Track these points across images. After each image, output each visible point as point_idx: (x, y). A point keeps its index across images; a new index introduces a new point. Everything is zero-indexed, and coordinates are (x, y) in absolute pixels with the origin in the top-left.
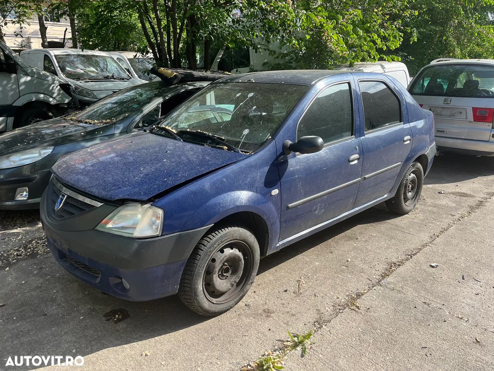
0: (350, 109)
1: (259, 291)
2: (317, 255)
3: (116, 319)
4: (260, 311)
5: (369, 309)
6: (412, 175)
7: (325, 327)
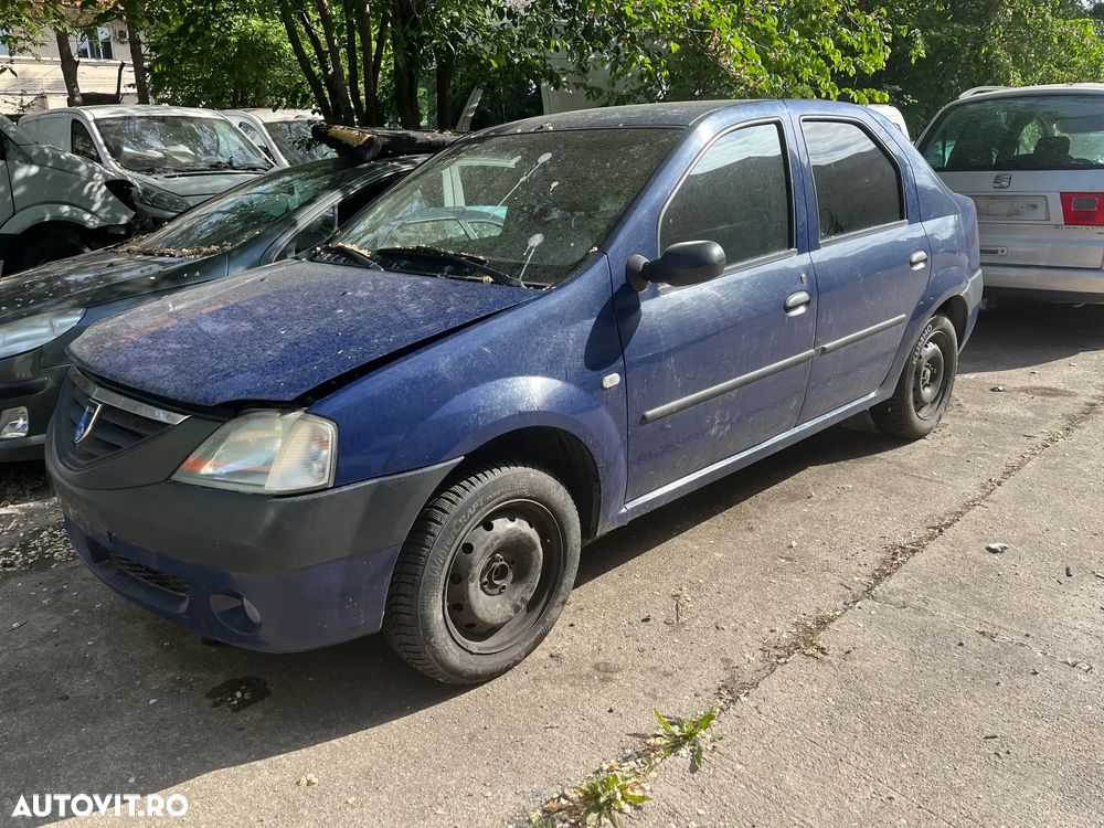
0: (784, 184)
1: (583, 622)
2: (718, 537)
3: (235, 702)
4: (587, 669)
5: (849, 652)
6: (932, 347)
7: (745, 699)
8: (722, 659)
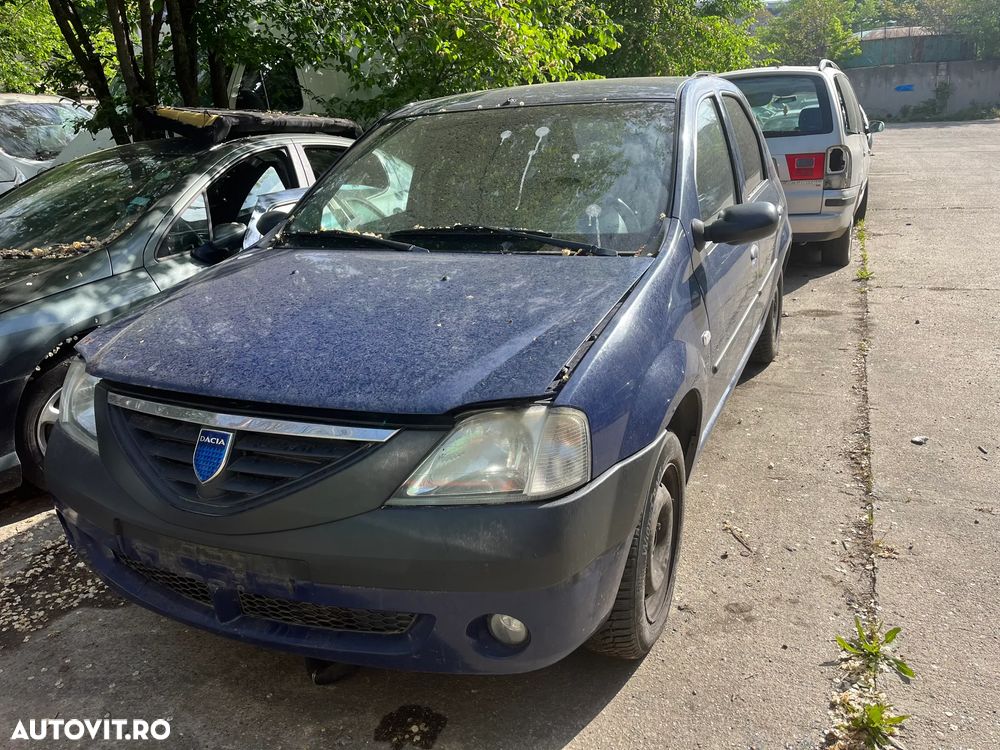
2: (706, 471)
3: (418, 739)
5: (911, 548)
7: (879, 608)
8: (823, 577)
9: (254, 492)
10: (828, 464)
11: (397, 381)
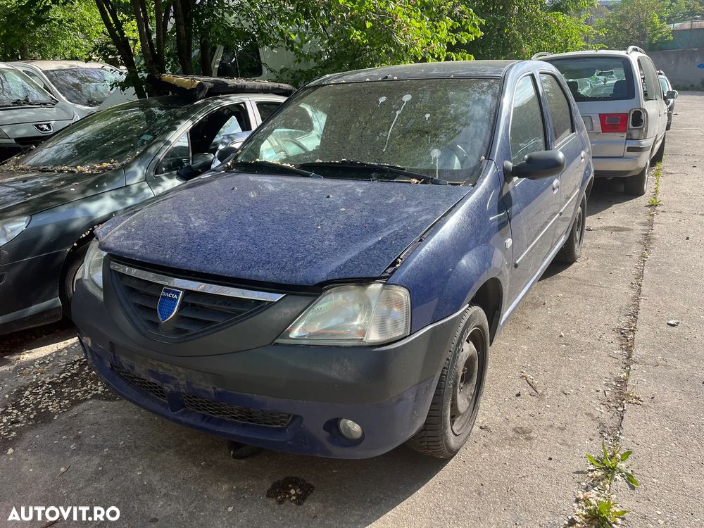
2: (515, 336)
3: (294, 498)
5: (653, 398)
7: (622, 437)
8: (586, 414)
9: (194, 329)
10: (604, 336)
11: (286, 263)
